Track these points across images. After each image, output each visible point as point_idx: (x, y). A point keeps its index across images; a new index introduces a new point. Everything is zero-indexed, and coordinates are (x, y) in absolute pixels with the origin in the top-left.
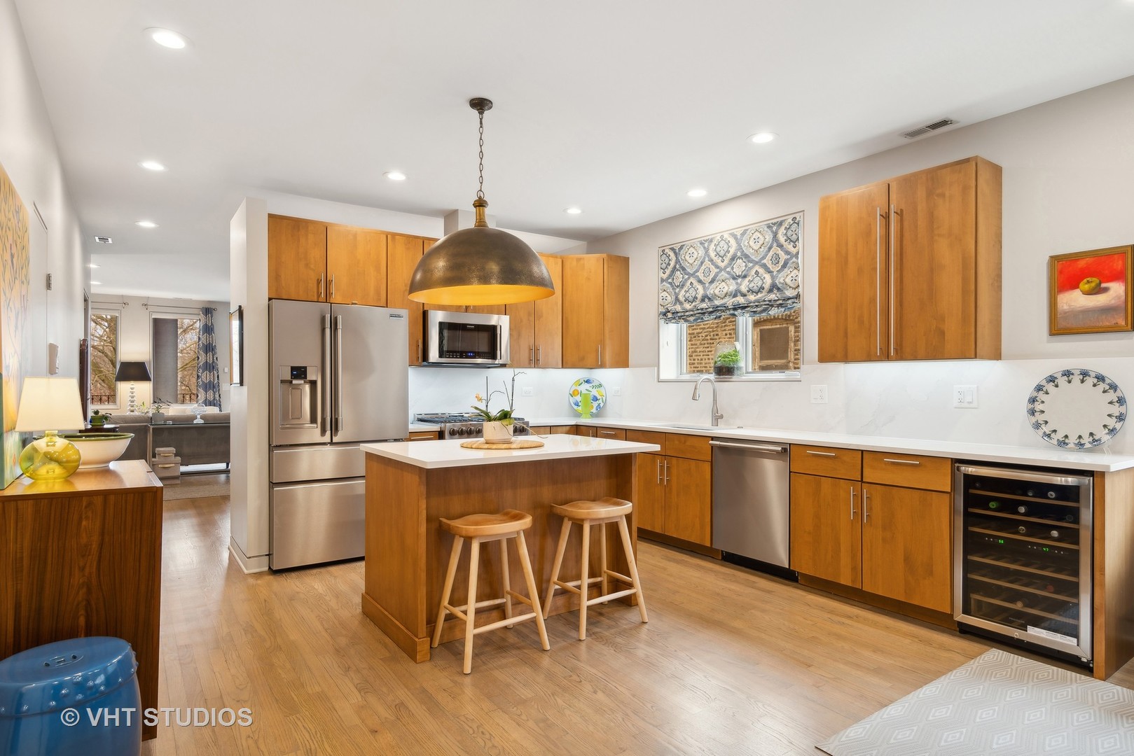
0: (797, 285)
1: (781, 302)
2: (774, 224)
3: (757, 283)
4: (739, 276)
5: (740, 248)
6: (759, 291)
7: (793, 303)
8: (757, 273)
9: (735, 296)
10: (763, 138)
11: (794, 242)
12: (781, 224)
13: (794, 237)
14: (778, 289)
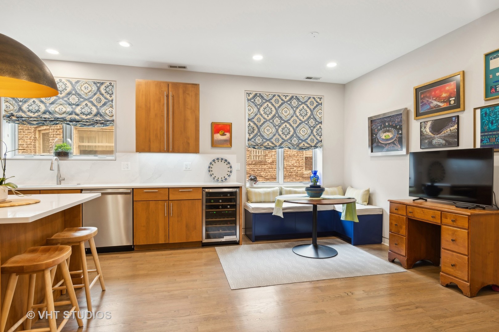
0: (112, 115)
1: (103, 122)
2: (98, 83)
3: (86, 110)
4: (74, 104)
5: (74, 89)
6: (88, 114)
7: (111, 123)
8: (86, 105)
9: (71, 114)
10: (124, 44)
11: (111, 95)
12: (102, 84)
13: (110, 92)
14: (101, 115)
